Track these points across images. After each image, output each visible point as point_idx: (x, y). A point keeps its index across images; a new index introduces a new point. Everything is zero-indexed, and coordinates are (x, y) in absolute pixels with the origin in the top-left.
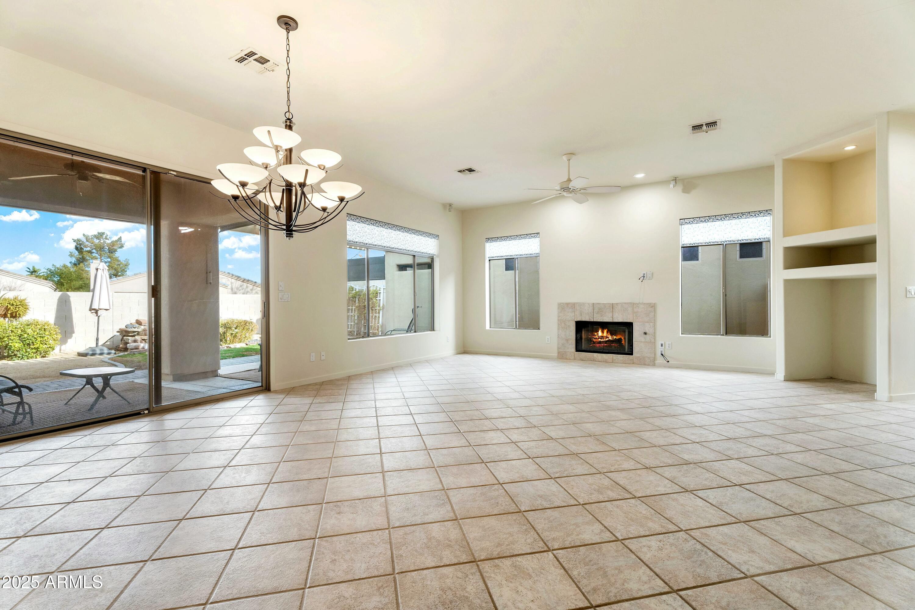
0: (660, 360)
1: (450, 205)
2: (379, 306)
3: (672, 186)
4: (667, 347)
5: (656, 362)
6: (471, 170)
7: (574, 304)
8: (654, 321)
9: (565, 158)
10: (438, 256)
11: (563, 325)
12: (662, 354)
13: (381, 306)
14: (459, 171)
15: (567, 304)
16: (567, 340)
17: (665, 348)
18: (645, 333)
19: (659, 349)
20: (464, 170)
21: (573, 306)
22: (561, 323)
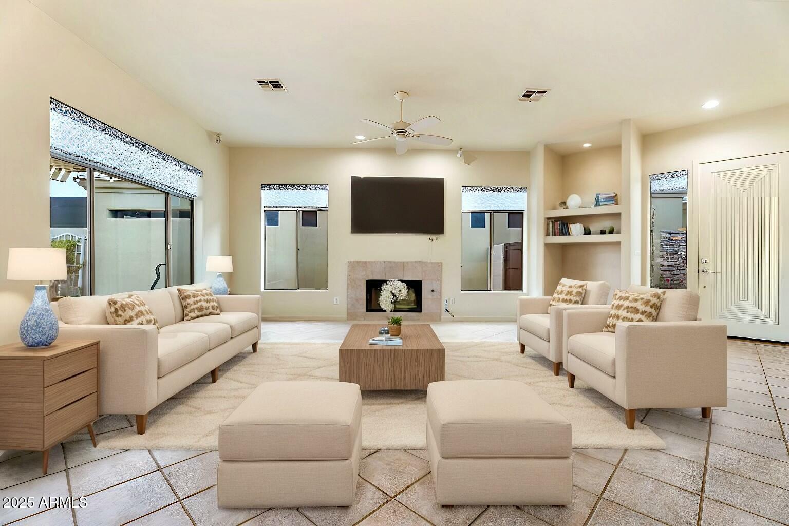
0: (445, 315)
1: (219, 135)
2: (78, 263)
3: (459, 155)
4: (451, 303)
5: (442, 317)
6: (276, 84)
7: (365, 262)
8: (439, 279)
9: (397, 97)
10: (201, 198)
11: (353, 283)
12: (446, 310)
13: (81, 262)
14: (259, 82)
15: (358, 262)
16: (357, 300)
17: (449, 303)
18: (433, 291)
19: (444, 305)
20: (267, 82)
21: (364, 264)
22: (352, 283)
